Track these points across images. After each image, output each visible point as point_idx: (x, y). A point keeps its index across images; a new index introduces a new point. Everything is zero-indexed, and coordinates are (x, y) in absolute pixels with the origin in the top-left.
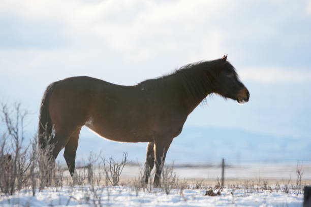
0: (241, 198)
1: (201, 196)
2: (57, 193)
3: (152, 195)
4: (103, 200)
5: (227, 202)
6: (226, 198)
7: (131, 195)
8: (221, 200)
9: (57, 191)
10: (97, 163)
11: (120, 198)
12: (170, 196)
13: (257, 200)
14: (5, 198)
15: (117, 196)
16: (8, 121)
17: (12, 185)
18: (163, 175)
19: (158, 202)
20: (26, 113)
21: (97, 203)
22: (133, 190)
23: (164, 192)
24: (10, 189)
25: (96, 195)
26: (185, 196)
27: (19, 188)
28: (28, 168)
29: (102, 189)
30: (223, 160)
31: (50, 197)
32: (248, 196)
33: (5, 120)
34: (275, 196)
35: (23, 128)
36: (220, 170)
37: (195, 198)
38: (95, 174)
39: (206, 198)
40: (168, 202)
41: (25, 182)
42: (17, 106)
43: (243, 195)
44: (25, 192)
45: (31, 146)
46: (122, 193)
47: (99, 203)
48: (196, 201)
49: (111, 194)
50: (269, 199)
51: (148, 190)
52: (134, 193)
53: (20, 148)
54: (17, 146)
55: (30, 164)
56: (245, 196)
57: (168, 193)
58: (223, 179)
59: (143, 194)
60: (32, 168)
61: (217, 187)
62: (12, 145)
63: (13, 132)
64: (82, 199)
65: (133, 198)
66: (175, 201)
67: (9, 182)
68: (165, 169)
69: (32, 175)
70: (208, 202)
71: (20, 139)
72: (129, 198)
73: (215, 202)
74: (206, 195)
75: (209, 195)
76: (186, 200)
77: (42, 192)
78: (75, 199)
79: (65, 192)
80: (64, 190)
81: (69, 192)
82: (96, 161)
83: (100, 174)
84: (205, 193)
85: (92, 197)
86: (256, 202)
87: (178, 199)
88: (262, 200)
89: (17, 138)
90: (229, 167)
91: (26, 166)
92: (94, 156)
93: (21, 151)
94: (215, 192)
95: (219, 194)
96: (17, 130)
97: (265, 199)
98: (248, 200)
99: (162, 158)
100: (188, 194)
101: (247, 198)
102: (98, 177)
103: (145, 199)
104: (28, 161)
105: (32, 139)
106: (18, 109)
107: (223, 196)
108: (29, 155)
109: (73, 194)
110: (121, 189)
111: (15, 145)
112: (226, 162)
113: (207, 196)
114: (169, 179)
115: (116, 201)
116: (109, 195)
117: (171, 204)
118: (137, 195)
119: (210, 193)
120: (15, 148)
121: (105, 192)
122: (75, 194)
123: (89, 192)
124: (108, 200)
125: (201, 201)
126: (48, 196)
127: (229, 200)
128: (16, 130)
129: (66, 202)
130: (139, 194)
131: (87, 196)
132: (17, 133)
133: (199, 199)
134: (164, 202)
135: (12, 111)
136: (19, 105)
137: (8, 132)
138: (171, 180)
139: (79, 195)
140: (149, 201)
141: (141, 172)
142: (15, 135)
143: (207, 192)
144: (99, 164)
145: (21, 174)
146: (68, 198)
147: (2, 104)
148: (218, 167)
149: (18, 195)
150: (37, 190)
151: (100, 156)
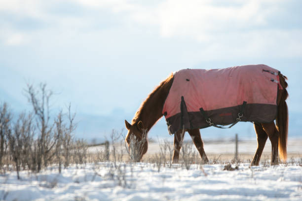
0: (259, 172)
1: (221, 171)
2: (82, 170)
3: (173, 171)
4: (127, 176)
5: (245, 176)
6: (245, 172)
7: (153, 171)
8: (241, 174)
9: (81, 168)
10: (119, 141)
11: (142, 174)
12: (191, 172)
13: (275, 173)
14: (33, 175)
15: (140, 172)
16: (34, 101)
17: (39, 164)
18: (183, 151)
19: (180, 177)
20: (51, 94)
21: (121, 178)
22: (154, 166)
23: (185, 167)
24: (37, 166)
25: (120, 171)
26: (205, 171)
27: (46, 165)
28: (53, 145)
29: (125, 166)
30: (237, 136)
31: (76, 174)
32: (266, 170)
33: (31, 101)
34: (292, 169)
35: (48, 107)
36: (233, 145)
37: (215, 173)
38: (117, 151)
39: (226, 173)
40: (189, 177)
41: (50, 160)
42: (42, 87)
43: (260, 169)
44: (51, 169)
45: (56, 125)
46: (144, 169)
47: (124, 179)
48: (216, 176)
49: (133, 170)
50: (286, 173)
51: (168, 165)
52: (156, 169)
53: (46, 127)
54: (43, 125)
55: (55, 143)
56: (262, 170)
57: (188, 168)
58: (237, 154)
59: (164, 170)
60: (58, 146)
61: (233, 162)
62: (38, 124)
63: (39, 112)
64: (106, 175)
65: (156, 174)
66: (196, 176)
67: (36, 160)
68: (184, 146)
69: (56, 153)
70: (228, 177)
71: (46, 118)
72: (151, 173)
73: (234, 176)
74: (225, 169)
75: (228, 170)
76: (206, 175)
77: (67, 169)
78: (100, 176)
79: (90, 169)
80: (88, 166)
81: (93, 169)
82: (118, 139)
83: (122, 151)
84: (223, 168)
85: (116, 173)
86: (274, 176)
87: (198, 174)
88: (280, 174)
89: (43, 118)
90: (242, 142)
91: (51, 144)
92: (116, 134)
93: (47, 130)
94: (233, 166)
95: (237, 168)
96: (43, 109)
97: (283, 173)
98: (266, 174)
99: (181, 135)
100: (208, 169)
101: (265, 172)
102: (120, 153)
103: (167, 174)
104: (53, 140)
105: (57, 118)
106: (43, 90)
107: (241, 170)
108: (53, 135)
109: (97, 171)
110: (143, 166)
111: (40, 124)
112: (240, 137)
113: (226, 171)
114: (189, 154)
115: (139, 177)
116: (132, 171)
117: (192, 179)
118: (159, 171)
119: (228, 168)
120: (41, 127)
121: (128, 168)
122: (99, 171)
123: (114, 169)
124: (132, 176)
125: (221, 176)
126: (74, 173)
127: (247, 175)
128: (42, 110)
129: (91, 178)
130: (161, 170)
131: (112, 173)
132: (42, 113)
133: (219, 173)
134: (185, 177)
135: (38, 92)
136: (45, 86)
137: (34, 112)
138: (191, 156)
139: (103, 171)
140: (170, 177)
141: (161, 149)
142: (41, 114)
143: (225, 166)
144: (121, 141)
145: (47, 152)
146: (93, 174)
147: (28, 85)
148: (232, 141)
149: (45, 172)
150: (63, 166)
151: (121, 134)
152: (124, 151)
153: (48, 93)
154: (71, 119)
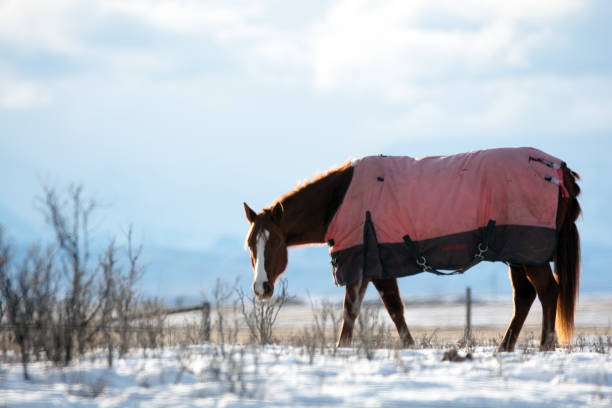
0: (514, 365)
1: (437, 363)
2: (156, 361)
3: (340, 362)
4: (247, 373)
5: (486, 373)
6: (485, 364)
7: (298, 363)
8: (477, 369)
9: (154, 357)
10: (230, 301)
11: (277, 369)
12: (376, 365)
13: (546, 367)
14: (56, 371)
15: (274, 364)
16: (57, 221)
17: (69, 348)
18: (361, 323)
19: (353, 374)
20: (93, 206)
21: (235, 378)
22: (302, 353)
23: (363, 355)
24: (64, 354)
25: (232, 362)
26: (405, 364)
27: (81, 350)
28: (97, 311)
29: (242, 352)
30: (469, 291)
31: (142, 369)
32: (528, 360)
33: (51, 222)
34: (581, 359)
35: (86, 233)
36: (462, 310)
37: (424, 367)
38: (226, 322)
39: (448, 367)
40: (373, 374)
41: (90, 340)
42: (75, 190)
43: (517, 358)
44: (93, 359)
45: (101, 271)
46: (281, 358)
47: (240, 379)
48: (427, 372)
49: (259, 361)
50: (568, 366)
51: (330, 352)
52: (305, 358)
53: (82, 273)
54: (76, 270)
55: (100, 306)
56: (521, 361)
57: (370, 357)
58: (468, 327)
59: (321, 361)
60: (106, 312)
61: (462, 345)
62: (65, 268)
63: (67, 243)
64: (204, 371)
65: (305, 368)
66: (386, 372)
67: (63, 340)
68: (362, 311)
69: (102, 326)
70: (451, 375)
71: (81, 256)
72: (295, 367)
73: (463, 374)
74: (444, 359)
75: (451, 360)
76: (407, 370)
77: (125, 358)
78: (191, 372)
79: (171, 359)
80: (168, 352)
81: (178, 358)
82: (228, 297)
83: (236, 322)
84: (442, 357)
85: (224, 367)
86: (545, 372)
87: (391, 367)
88: (556, 369)
89: (75, 256)
90: (481, 303)
91: (91, 309)
92: (224, 289)
93: (85, 279)
94: (462, 353)
95: (469, 357)
96: (77, 238)
97: (562, 366)
98: (529, 369)
99: (357, 290)
100: (411, 358)
101: (527, 364)
102: (233, 326)
103: (327, 370)
104: (95, 300)
105: (104, 256)
106: (76, 198)
107: (477, 362)
108: (98, 288)
109: (186, 362)
110: (278, 352)
111: (70, 267)
112: (475, 295)
113: (447, 363)
114: (372, 329)
115: (271, 375)
116: (256, 362)
117: (378, 379)
118: (311, 363)
119: (452, 357)
120: (71, 275)
121: (249, 357)
122: (191, 362)
123: (220, 358)
124: (256, 373)
125: (437, 372)
126: (138, 367)
127: (490, 370)
128: (73, 239)
129: (174, 378)
130: (315, 360)
131: (215, 366)
132: (75, 244)
133: (433, 367)
134: (364, 374)
135: (66, 203)
136: (79, 190)
137: (58, 244)
138: (376, 333)
139: (198, 364)
140: (334, 374)
141: (316, 318)
142: (72, 247)
143: (446, 354)
144: (235, 303)
145: (85, 324)
146: (178, 370)
147: (45, 189)
148: (459, 302)
149: (80, 365)
150: (116, 353)
151: (234, 288)
152: (240, 322)
153: (86, 206)
154: (133, 256)
